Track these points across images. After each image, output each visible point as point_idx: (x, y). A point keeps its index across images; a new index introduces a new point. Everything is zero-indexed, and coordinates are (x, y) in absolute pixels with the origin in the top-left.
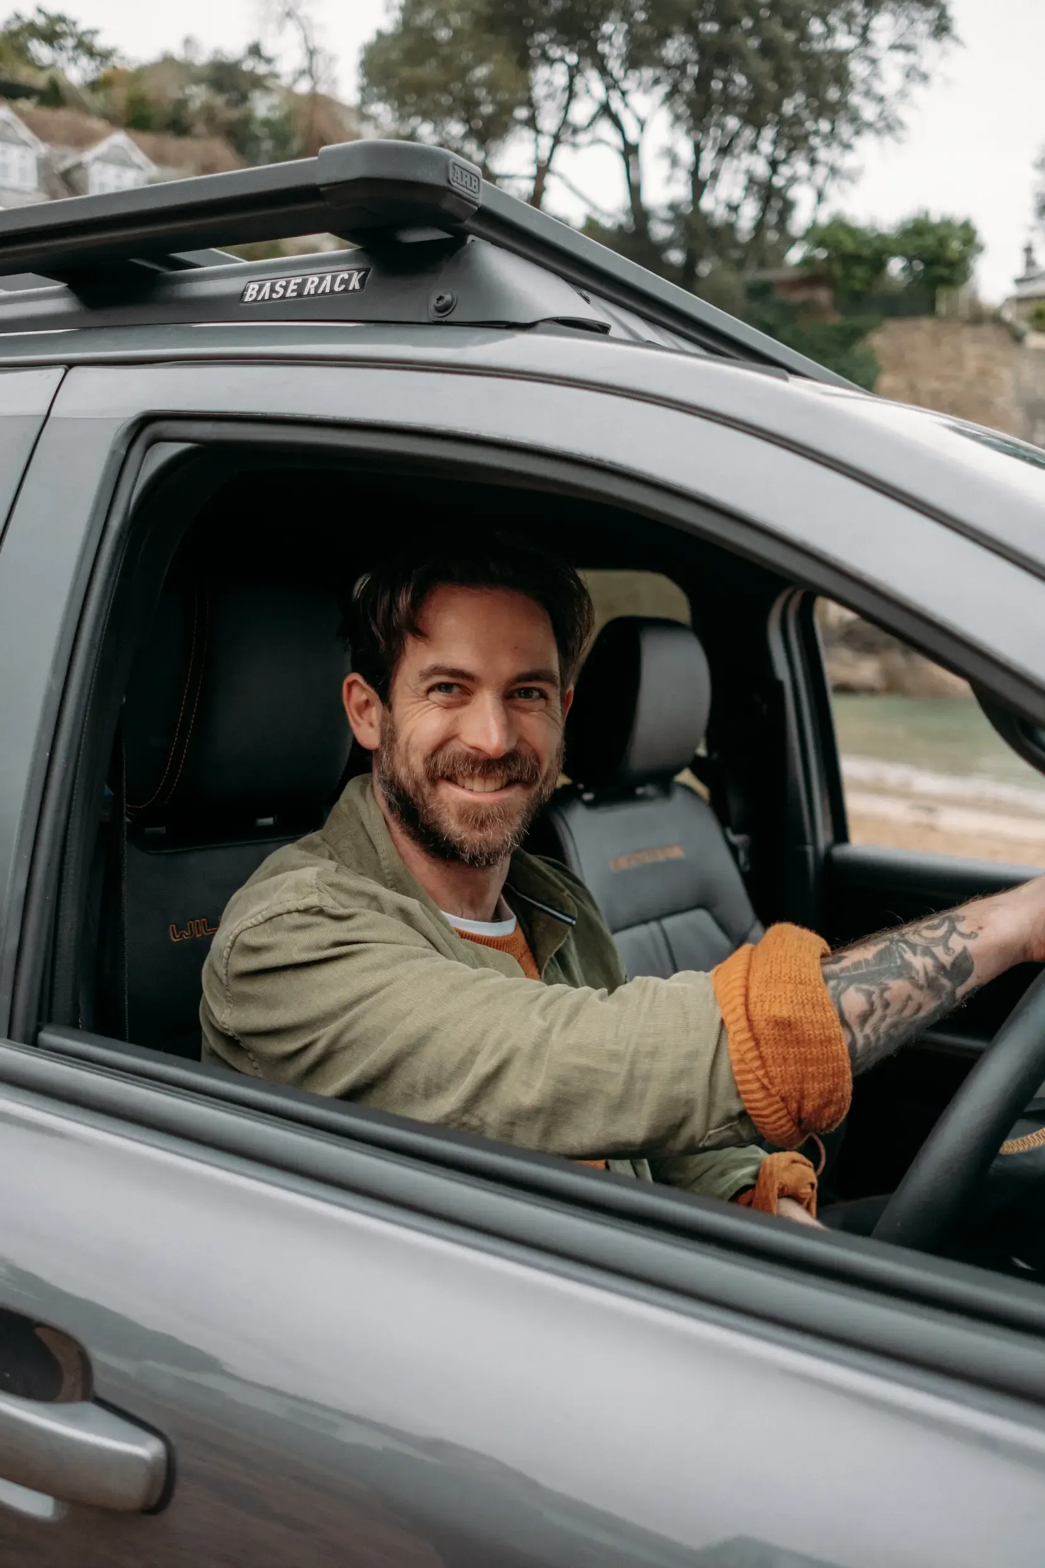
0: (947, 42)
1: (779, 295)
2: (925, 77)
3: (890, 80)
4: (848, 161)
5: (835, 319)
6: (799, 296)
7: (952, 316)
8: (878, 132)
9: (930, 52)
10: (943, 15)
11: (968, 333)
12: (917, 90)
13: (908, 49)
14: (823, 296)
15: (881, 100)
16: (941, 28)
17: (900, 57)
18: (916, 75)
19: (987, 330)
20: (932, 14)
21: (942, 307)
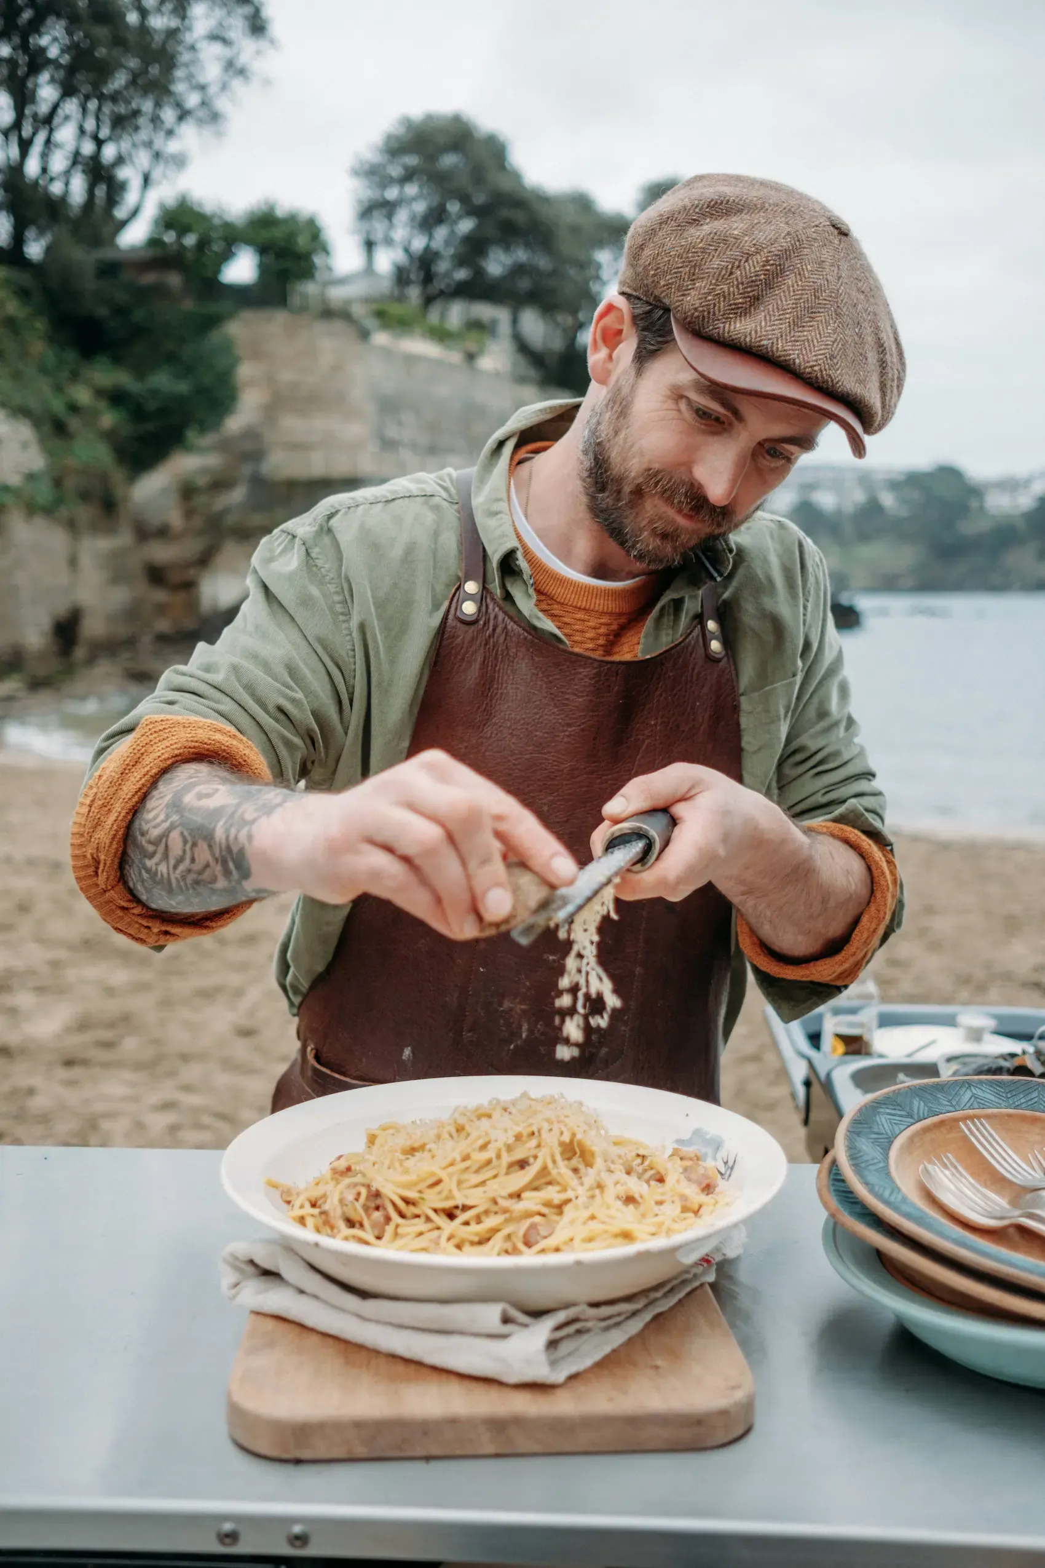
0: (263, 44)
1: (127, 276)
2: (242, 72)
3: (211, 70)
4: (172, 147)
5: (188, 305)
6: (149, 278)
7: (304, 309)
8: (201, 122)
9: (247, 48)
10: (257, 12)
11: (320, 327)
12: (237, 83)
13: (225, 41)
14: (174, 280)
15: (202, 88)
16: (257, 26)
17: (217, 48)
18: (234, 69)
19: (338, 325)
20: (247, 10)
21: (295, 300)
